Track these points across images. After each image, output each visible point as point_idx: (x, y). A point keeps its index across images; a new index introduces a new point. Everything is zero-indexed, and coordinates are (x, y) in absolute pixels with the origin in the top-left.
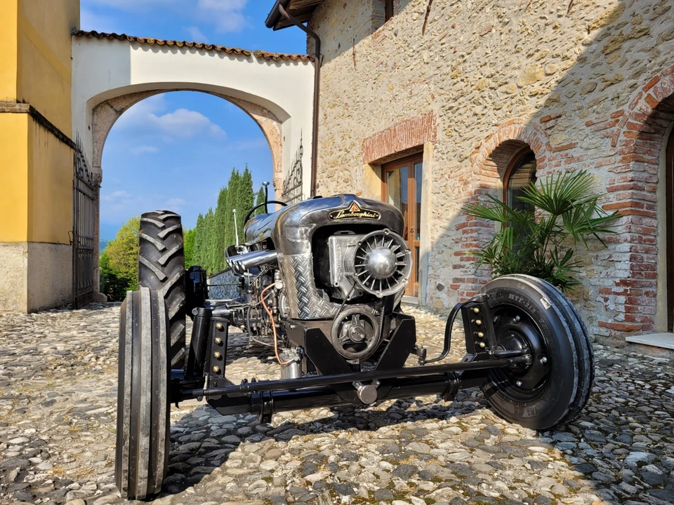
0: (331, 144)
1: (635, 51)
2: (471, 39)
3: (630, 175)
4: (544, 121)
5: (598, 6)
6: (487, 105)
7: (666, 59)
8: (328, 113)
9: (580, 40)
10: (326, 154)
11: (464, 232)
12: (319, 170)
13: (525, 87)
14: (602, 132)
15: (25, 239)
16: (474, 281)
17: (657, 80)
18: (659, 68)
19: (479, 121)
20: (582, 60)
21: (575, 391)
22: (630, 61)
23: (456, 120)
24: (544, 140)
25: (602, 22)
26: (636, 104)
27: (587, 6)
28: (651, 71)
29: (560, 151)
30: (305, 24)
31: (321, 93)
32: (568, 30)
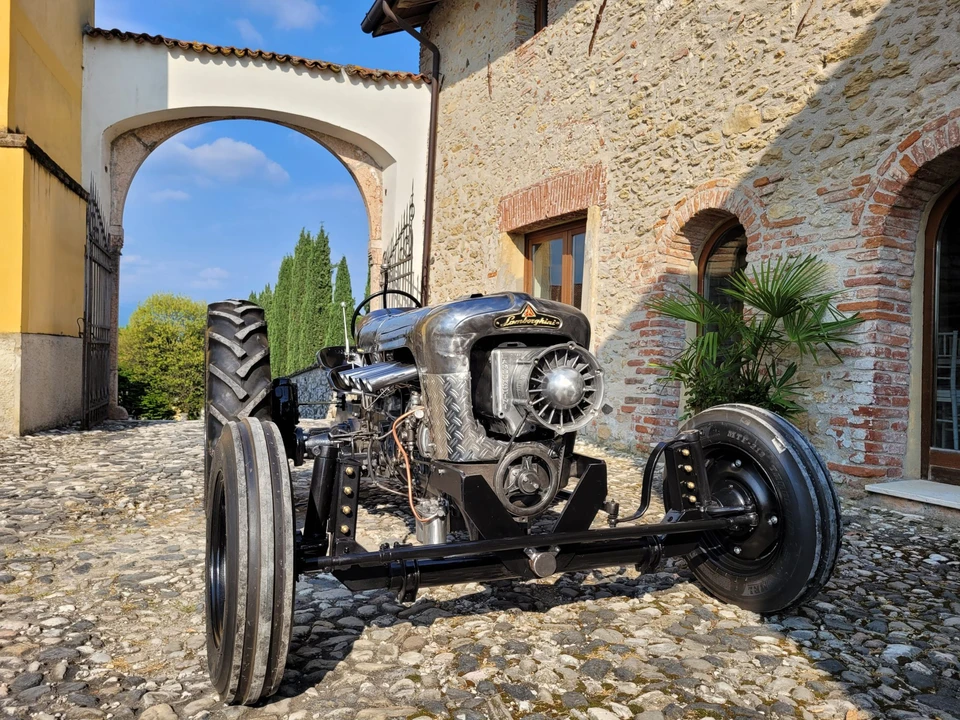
0: (453, 202)
1: (889, 95)
2: (659, 65)
3: (877, 265)
4: (760, 184)
5: (839, 30)
6: (679, 159)
7: (931, 109)
8: (449, 159)
9: (813, 75)
10: (445, 215)
11: (643, 334)
12: (435, 237)
13: (734, 136)
14: (840, 204)
15: (19, 330)
16: (655, 402)
17: (917, 136)
18: (920, 120)
19: (667, 180)
20: (814, 103)
21: (816, 563)
22: (881, 109)
23: (634, 176)
24: (758, 211)
25: (844, 52)
26: (888, 167)
27: (823, 29)
28: (909, 124)
29: (780, 227)
30: (418, 29)
31: (439, 129)
32: (796, 61)
